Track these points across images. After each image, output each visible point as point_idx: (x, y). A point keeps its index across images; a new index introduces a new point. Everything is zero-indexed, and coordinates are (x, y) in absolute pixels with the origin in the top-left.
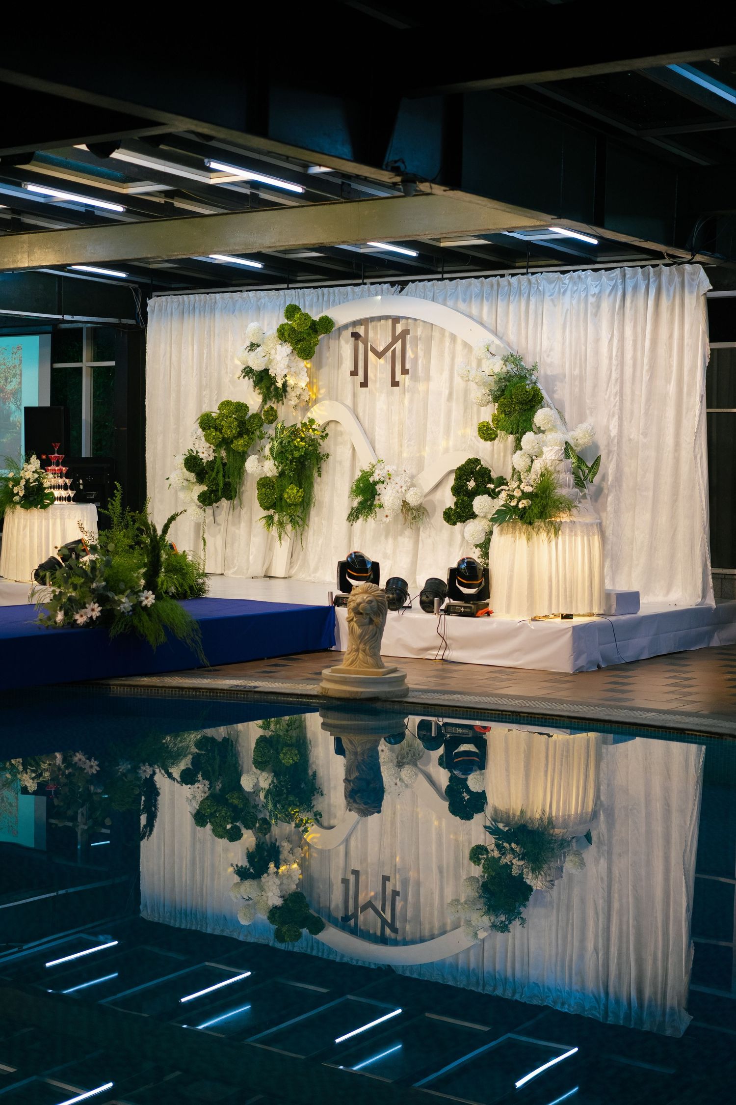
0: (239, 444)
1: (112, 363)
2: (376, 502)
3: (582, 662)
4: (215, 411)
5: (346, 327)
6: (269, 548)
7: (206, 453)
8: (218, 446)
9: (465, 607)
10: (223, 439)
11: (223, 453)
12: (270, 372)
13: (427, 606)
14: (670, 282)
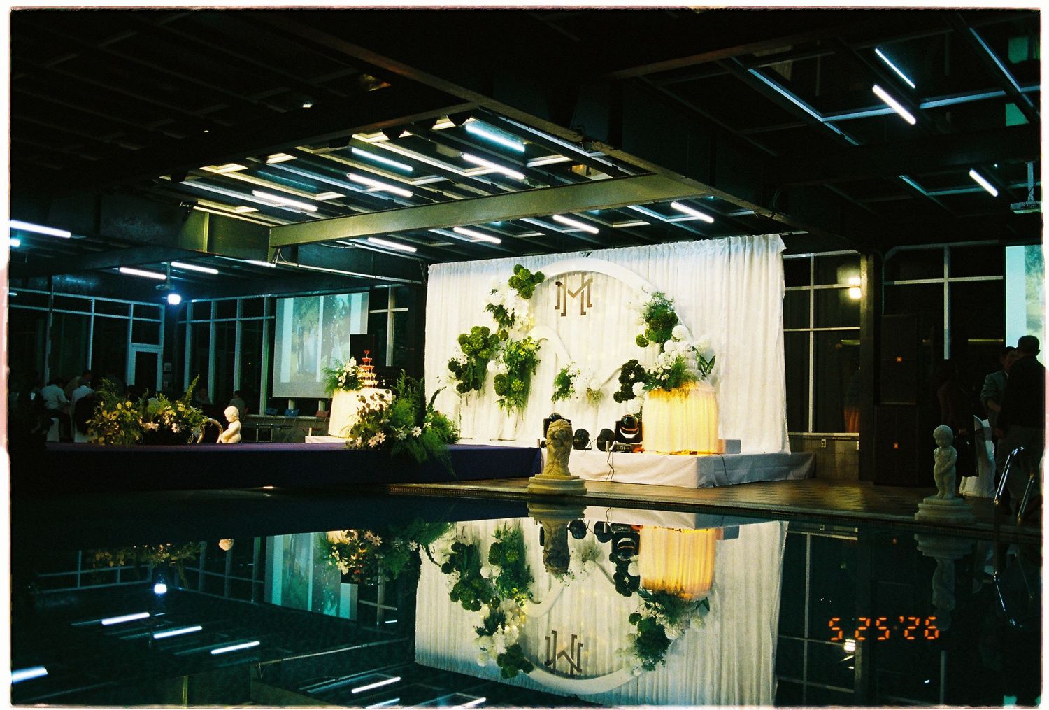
0: (483, 353)
1: (406, 309)
2: (570, 389)
3: (703, 481)
4: (469, 334)
5: (552, 279)
6: (502, 421)
7: (462, 359)
8: (470, 354)
9: (626, 446)
10: (473, 350)
11: (473, 360)
12: (504, 307)
13: (601, 447)
14: (759, 246)
